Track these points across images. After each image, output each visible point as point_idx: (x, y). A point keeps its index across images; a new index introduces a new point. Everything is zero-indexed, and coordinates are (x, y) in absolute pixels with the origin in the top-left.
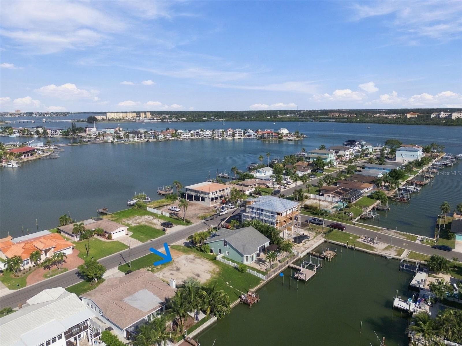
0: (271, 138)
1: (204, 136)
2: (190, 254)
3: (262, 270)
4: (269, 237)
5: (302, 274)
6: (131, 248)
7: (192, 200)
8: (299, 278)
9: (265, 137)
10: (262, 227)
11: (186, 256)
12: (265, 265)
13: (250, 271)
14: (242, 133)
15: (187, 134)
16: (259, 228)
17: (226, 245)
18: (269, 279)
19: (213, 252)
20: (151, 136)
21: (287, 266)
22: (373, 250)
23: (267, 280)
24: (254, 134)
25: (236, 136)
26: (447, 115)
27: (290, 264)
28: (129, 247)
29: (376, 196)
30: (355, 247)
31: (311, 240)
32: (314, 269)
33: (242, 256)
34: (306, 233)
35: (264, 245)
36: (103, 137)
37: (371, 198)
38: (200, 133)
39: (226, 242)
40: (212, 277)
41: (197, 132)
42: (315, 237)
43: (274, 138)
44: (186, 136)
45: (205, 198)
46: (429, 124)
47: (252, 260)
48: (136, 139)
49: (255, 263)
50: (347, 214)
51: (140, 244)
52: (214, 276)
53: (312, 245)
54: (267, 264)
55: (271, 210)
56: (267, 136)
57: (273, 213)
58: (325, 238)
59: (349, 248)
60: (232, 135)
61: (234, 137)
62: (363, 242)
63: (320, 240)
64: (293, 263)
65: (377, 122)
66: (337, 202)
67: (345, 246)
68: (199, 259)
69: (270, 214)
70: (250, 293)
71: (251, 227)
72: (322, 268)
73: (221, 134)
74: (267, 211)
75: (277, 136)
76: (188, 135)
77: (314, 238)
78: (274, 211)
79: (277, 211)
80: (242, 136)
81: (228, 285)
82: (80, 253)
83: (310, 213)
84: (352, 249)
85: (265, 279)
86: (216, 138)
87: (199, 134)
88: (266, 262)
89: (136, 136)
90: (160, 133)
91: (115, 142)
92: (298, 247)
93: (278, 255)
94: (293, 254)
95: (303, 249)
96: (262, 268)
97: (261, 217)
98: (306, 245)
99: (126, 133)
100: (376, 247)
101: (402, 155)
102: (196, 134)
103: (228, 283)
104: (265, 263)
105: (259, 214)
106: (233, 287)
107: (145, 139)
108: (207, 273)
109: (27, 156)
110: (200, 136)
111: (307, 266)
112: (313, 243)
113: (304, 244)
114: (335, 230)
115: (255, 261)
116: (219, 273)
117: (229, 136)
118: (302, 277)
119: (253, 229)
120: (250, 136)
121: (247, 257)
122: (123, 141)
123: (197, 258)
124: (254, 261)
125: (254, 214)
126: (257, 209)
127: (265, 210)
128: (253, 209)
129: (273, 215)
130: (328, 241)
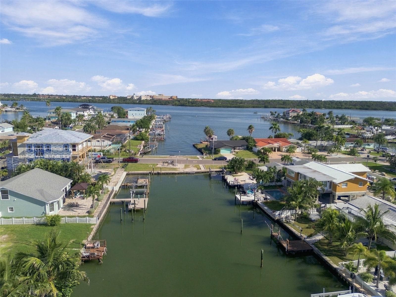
10: (54, 166)
21: (109, 203)
22: (177, 170)
23: (98, 223)
26: (138, 98)
27: (111, 200)
29: (141, 138)
30: (161, 171)
31: (114, 175)
34: (102, 171)
35: (66, 187)
37: (137, 140)
42: (115, 172)
46: (128, 103)
47: (59, 208)
50: (128, 151)
54: (84, 206)
55: (62, 142)
57: (66, 145)
58: (125, 171)
59: (155, 174)
62: (164, 167)
63: (123, 174)
64: (114, 198)
66: (110, 145)
69: (61, 149)
71: (36, 169)
78: (68, 142)
84: (158, 174)
85: (95, 222)
94: (108, 189)
95: (112, 184)
96: (81, 212)
97: (46, 156)
100: (178, 168)
101: (132, 114)
114: (130, 164)
115: (64, 208)
119: (41, 171)
121: (52, 204)
124: (61, 209)
125: (32, 154)
126: (37, 146)
127: (52, 144)
128: (29, 147)
129: (66, 149)
130: (131, 173)
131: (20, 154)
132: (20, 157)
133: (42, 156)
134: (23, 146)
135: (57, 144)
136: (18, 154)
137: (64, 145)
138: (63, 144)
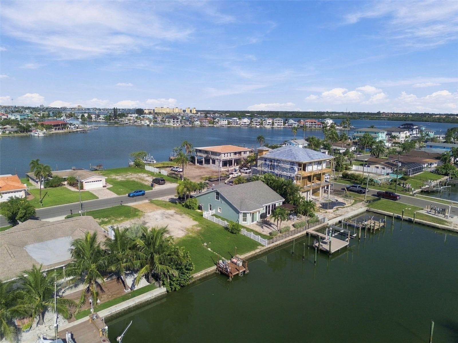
0: (314, 127)
1: (242, 124)
2: (171, 210)
3: (264, 233)
4: (283, 194)
5: (325, 243)
6: (100, 199)
7: (202, 164)
8: (321, 247)
9: (307, 126)
10: (274, 181)
11: (164, 210)
12: (271, 228)
13: (244, 232)
14: (282, 122)
15: (224, 121)
16: (271, 183)
17: (218, 198)
18: (272, 245)
19: (202, 209)
20: (187, 122)
21: (305, 232)
23: (268, 246)
24: (296, 124)
25: (276, 125)
27: (310, 230)
28: (97, 198)
30: (415, 219)
31: (347, 207)
32: (347, 239)
33: (238, 212)
34: (340, 200)
35: (274, 203)
36: (141, 121)
37: (436, 174)
38: (238, 121)
39: (218, 194)
40: (186, 236)
41: (234, 120)
42: (353, 204)
43: (318, 127)
44: (223, 123)
45: (216, 161)
47: (253, 221)
48: (171, 124)
49: (257, 224)
50: (402, 185)
51: (115, 195)
52: (191, 234)
53: (347, 212)
54: (275, 227)
55: (290, 159)
56: (310, 124)
57: (292, 163)
58: (368, 206)
59: (405, 220)
60: (271, 124)
61: (273, 126)
62: (428, 214)
63: (360, 208)
65: (437, 121)
66: (388, 174)
67: (398, 218)
68: (180, 215)
69: (288, 166)
70: (234, 260)
71: (259, 182)
72: (359, 239)
73: (260, 122)
74: (285, 162)
75: (320, 125)
76: (225, 123)
77: (351, 205)
78: (294, 160)
79: (297, 160)
80: (282, 125)
81: (204, 247)
82: (34, 199)
83: (350, 182)
84: (410, 221)
85: (266, 245)
86: (253, 127)
87: (236, 122)
88: (274, 224)
89: (172, 121)
90: (196, 119)
91: (150, 125)
92: (326, 212)
93: (292, 217)
94: (317, 218)
95: (333, 215)
96: (266, 231)
97: (276, 171)
98: (338, 212)
99: (163, 118)
100: (450, 221)
102: (234, 122)
103: (206, 244)
104: (272, 225)
105: (273, 167)
106: (211, 250)
107: (181, 125)
108: (183, 230)
109: (58, 130)
110: (237, 124)
111: (336, 234)
112: (350, 211)
113: (335, 211)
114: (383, 200)
115: (258, 222)
116: (199, 231)
117: (268, 125)
118: (326, 247)
119: (262, 184)
120: (290, 125)
121: (245, 214)
122: (158, 125)
123: (177, 214)
124: (255, 222)
125: (266, 167)
126: (271, 160)
127: (282, 160)
128: (265, 161)
129: (292, 167)
130: (372, 211)
131: (259, 166)
132: (259, 168)
133: (273, 171)
134: (261, 159)
135: (285, 161)
136: (258, 166)
137: (291, 162)
138: (289, 161)
